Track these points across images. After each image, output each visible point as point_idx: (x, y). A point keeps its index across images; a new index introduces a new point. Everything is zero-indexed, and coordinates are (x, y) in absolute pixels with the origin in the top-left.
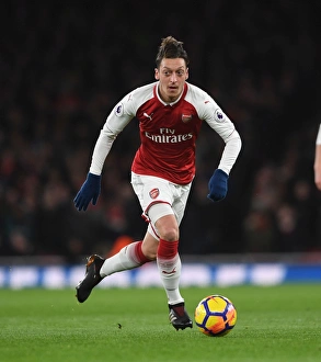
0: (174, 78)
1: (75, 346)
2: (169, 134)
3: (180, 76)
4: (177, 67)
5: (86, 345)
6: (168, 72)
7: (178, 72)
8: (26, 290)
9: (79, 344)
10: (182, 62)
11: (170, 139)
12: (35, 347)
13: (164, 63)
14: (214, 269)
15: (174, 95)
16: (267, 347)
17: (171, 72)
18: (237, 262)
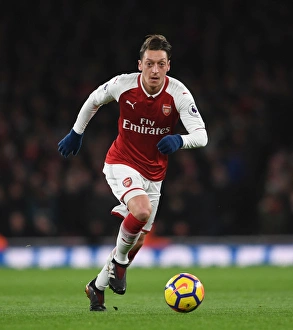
0: (155, 69)
1: (96, 324)
2: (149, 125)
3: (161, 67)
4: (159, 59)
5: (106, 323)
6: (151, 63)
7: (161, 63)
8: (55, 269)
9: (100, 321)
10: (164, 54)
11: (148, 130)
12: (58, 323)
13: (147, 55)
14: (234, 250)
15: (155, 85)
16: (279, 324)
17: (153, 63)
18: (253, 243)
